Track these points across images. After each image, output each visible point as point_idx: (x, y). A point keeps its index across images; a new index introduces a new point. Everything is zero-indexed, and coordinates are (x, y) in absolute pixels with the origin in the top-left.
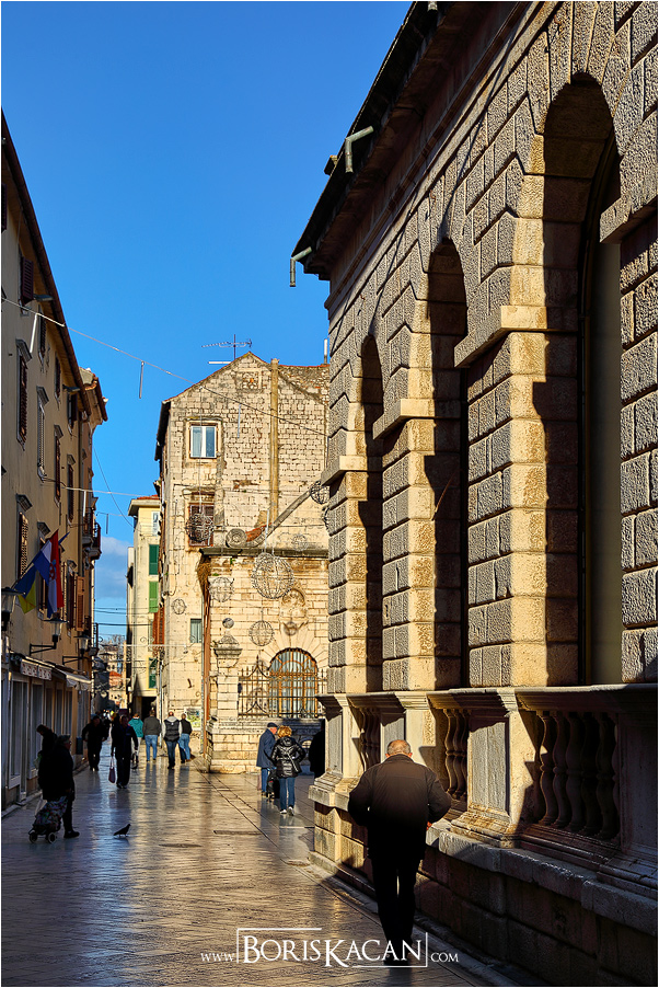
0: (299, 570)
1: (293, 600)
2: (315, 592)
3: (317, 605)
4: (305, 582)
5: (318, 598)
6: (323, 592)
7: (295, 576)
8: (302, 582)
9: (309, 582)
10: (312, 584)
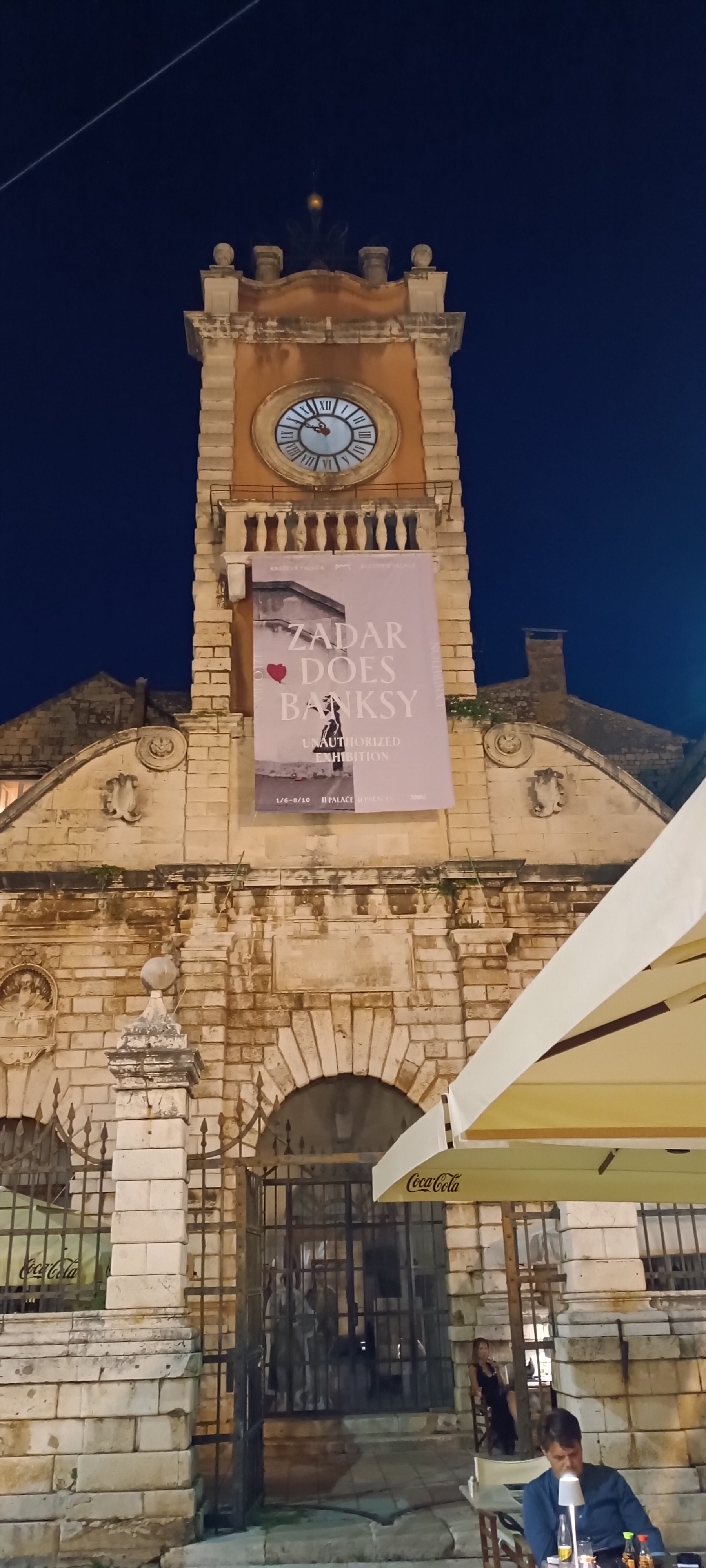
0: (46, 921)
1: (24, 996)
2: (79, 974)
3: (81, 1005)
4: (55, 951)
5: (86, 987)
6: (98, 973)
7: (33, 938)
8: (49, 951)
9: (68, 951)
10: (73, 956)
